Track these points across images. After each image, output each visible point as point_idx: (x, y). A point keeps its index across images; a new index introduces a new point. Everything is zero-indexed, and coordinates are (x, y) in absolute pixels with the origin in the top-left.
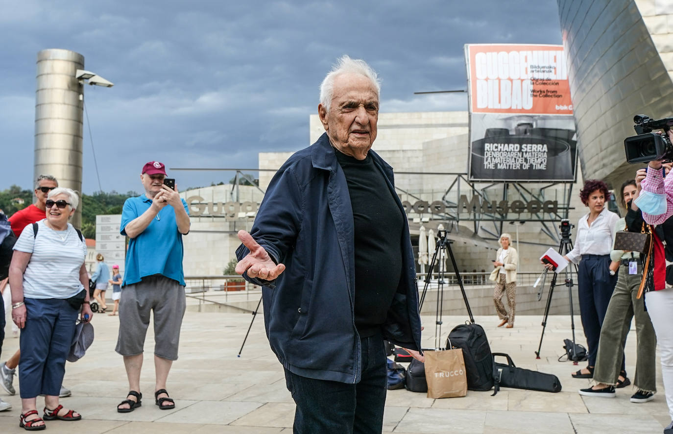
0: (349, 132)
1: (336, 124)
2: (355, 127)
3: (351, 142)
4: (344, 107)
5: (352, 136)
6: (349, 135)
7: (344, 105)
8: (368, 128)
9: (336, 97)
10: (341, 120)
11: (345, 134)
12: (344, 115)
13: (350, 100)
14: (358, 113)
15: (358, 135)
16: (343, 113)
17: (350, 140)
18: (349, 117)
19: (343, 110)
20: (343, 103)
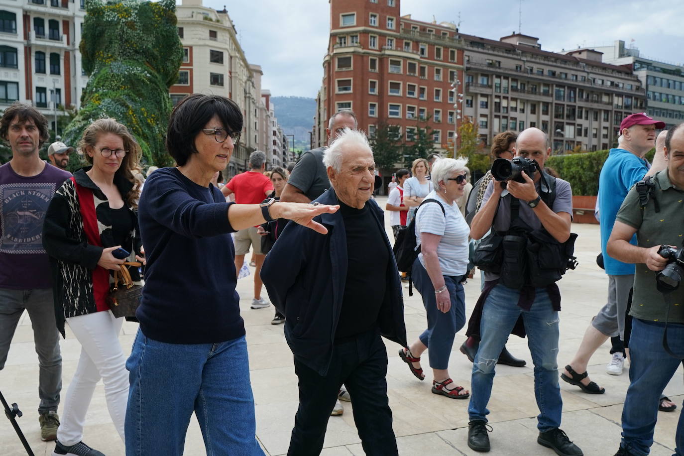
0: (358, 189)
1: (347, 183)
3: (359, 196)
4: (354, 170)
5: (360, 192)
7: (354, 168)
9: (346, 162)
10: (352, 180)
11: (354, 190)
12: (354, 176)
13: (358, 165)
14: (365, 174)
15: (364, 191)
16: (353, 174)
18: (358, 177)
19: (353, 172)
20: (353, 167)
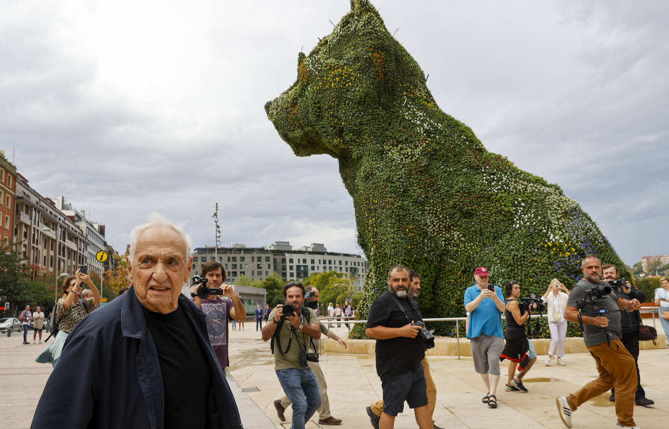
0: (147, 288)
2: (152, 283)
3: (149, 298)
4: (143, 262)
5: (150, 292)
6: (146, 291)
8: (169, 285)
10: (139, 276)
11: (143, 290)
12: (142, 270)
13: (148, 254)
14: (155, 269)
15: (155, 292)
16: (142, 268)
17: (148, 296)
18: (147, 273)
19: (142, 265)
20: (143, 259)
